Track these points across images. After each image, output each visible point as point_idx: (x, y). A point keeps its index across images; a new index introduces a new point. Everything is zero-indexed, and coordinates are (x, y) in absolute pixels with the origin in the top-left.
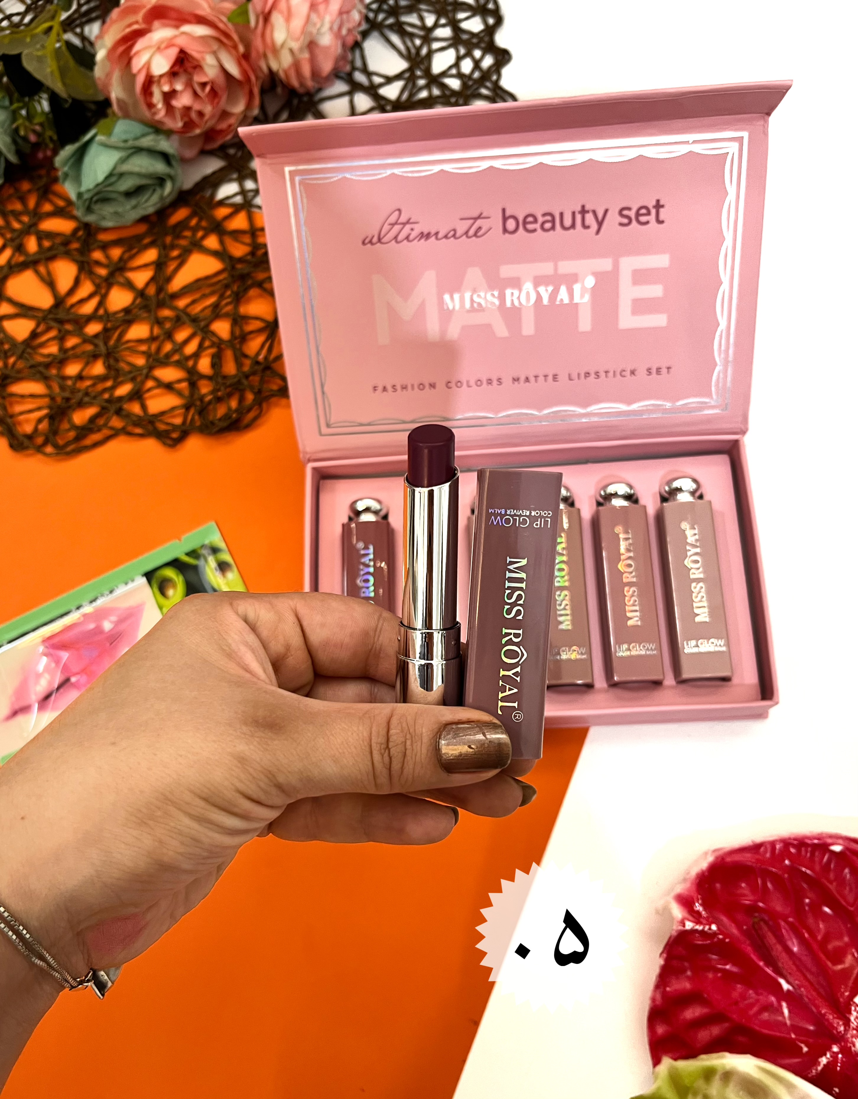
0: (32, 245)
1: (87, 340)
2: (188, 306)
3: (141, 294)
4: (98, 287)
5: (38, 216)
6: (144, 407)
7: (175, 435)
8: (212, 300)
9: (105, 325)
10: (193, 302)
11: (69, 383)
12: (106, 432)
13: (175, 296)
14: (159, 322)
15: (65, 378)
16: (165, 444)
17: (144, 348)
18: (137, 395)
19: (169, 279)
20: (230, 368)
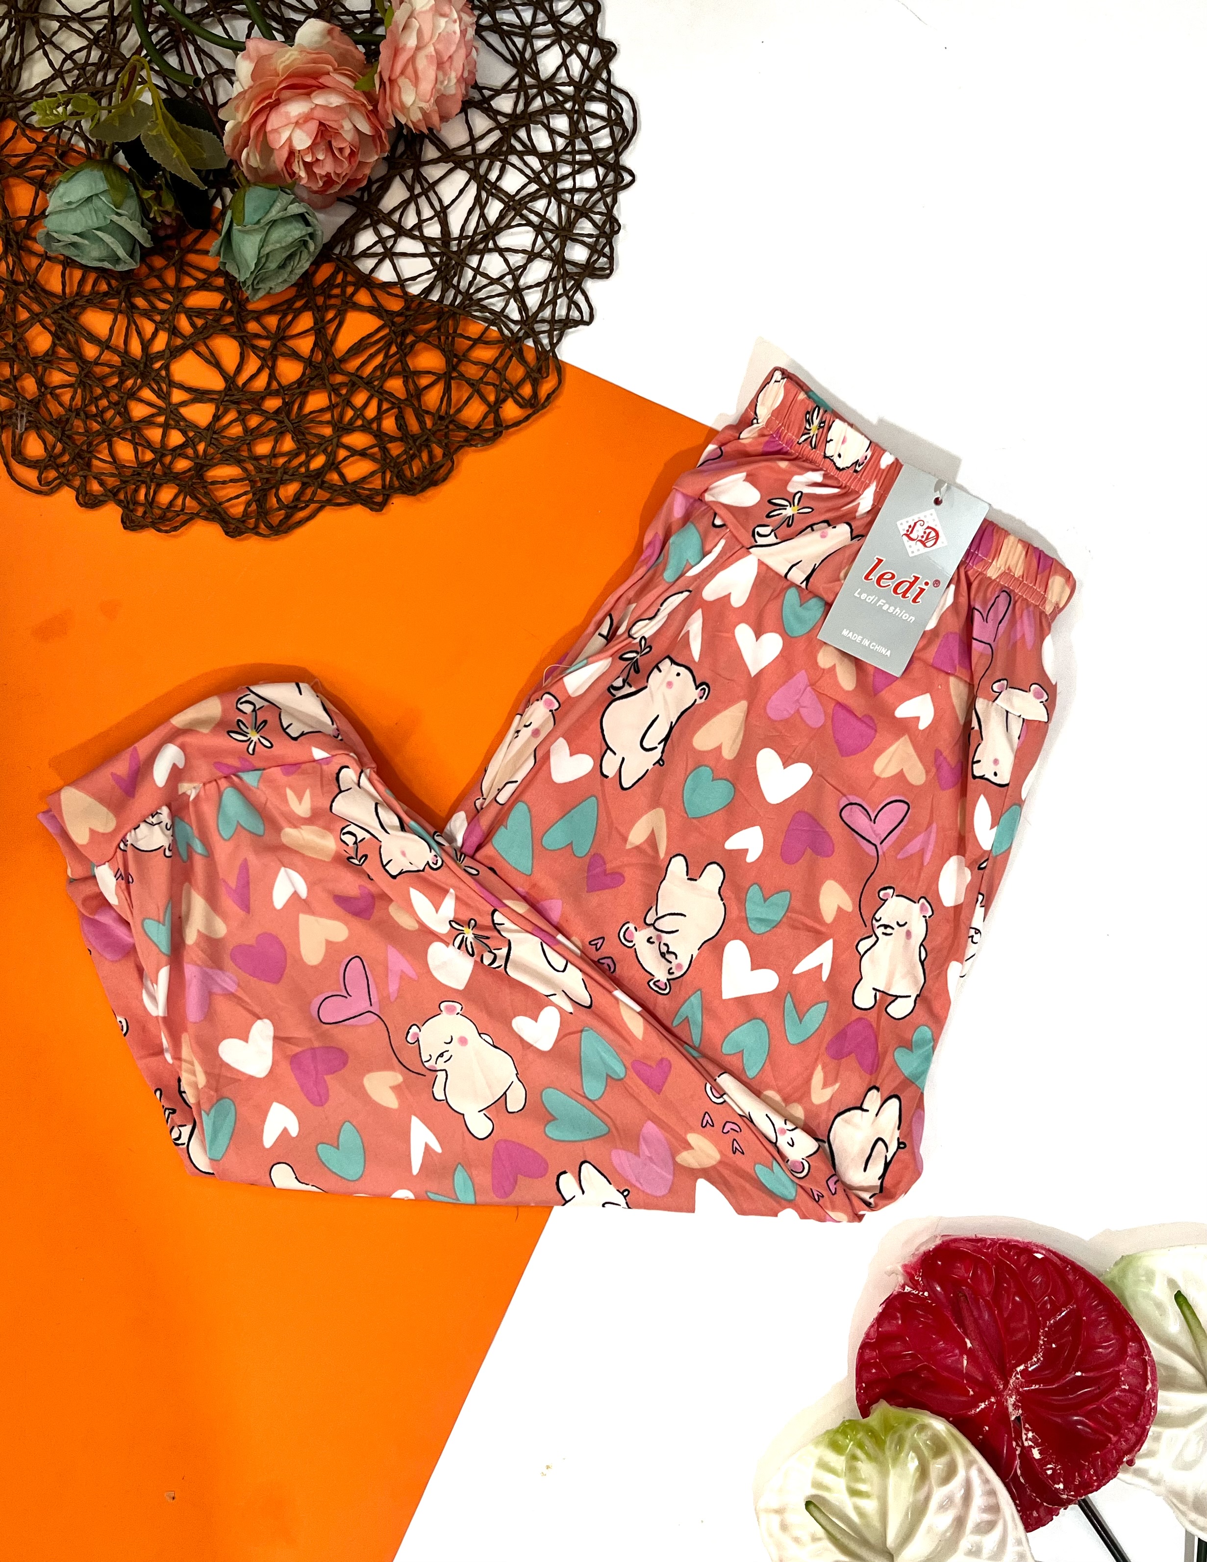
0: (184, 324)
1: (268, 416)
2: (358, 369)
3: (308, 362)
4: (263, 359)
5: (181, 292)
6: (342, 475)
7: (379, 499)
8: (379, 359)
9: (284, 399)
10: (363, 364)
11: (264, 463)
12: (313, 506)
13: (343, 360)
14: (334, 390)
15: (257, 458)
16: (371, 509)
17: (327, 417)
18: (333, 465)
19: (332, 342)
20: (414, 426)
